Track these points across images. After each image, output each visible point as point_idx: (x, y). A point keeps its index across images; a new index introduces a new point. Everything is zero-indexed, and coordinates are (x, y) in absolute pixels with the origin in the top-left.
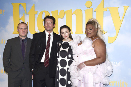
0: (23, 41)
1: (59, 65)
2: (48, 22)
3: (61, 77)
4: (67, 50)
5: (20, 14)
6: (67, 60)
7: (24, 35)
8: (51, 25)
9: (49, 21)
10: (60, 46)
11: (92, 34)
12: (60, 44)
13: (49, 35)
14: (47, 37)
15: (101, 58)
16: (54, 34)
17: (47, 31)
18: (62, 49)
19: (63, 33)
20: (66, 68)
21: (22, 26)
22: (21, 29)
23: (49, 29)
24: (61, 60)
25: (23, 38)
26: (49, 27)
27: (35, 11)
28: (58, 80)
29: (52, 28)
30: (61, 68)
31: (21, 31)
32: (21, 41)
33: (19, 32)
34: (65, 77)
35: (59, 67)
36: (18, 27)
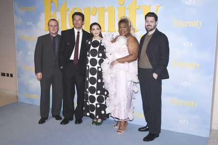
0: (54, 38)
1: (89, 64)
2: (77, 19)
3: (90, 76)
4: (97, 48)
5: (51, 10)
6: (98, 59)
7: (54, 32)
8: (80, 22)
9: (77, 17)
10: (90, 45)
11: (127, 32)
12: (89, 43)
13: (78, 33)
14: (76, 34)
15: (133, 56)
16: (83, 31)
17: (76, 28)
18: (92, 48)
19: (94, 30)
20: (96, 67)
21: (53, 23)
22: (52, 26)
23: (77, 26)
24: (91, 59)
25: (54, 36)
26: (78, 24)
27: (66, 7)
28: (87, 79)
29: (81, 25)
30: (91, 67)
31: (51, 28)
32: (52, 38)
33: (49, 29)
34: (96, 76)
35: (89, 66)
36: (48, 24)
